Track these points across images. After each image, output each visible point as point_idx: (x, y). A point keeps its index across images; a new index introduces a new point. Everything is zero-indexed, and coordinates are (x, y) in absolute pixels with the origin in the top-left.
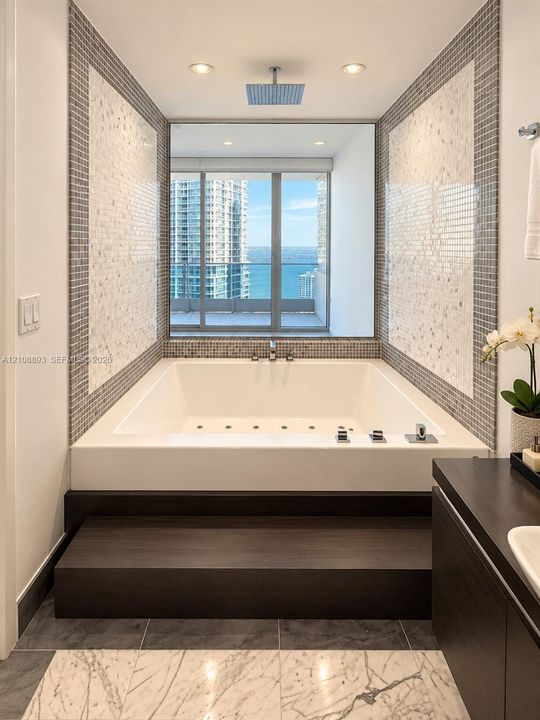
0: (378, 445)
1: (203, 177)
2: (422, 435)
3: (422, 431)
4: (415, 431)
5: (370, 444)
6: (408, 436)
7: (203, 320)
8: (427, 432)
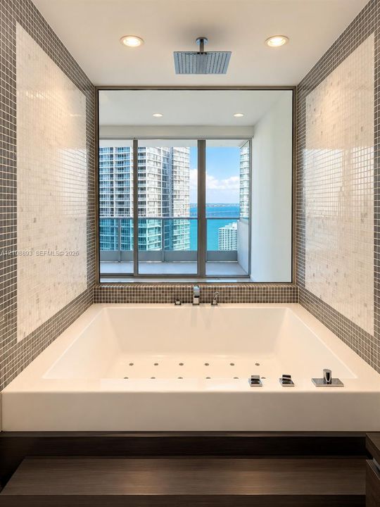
0: (288, 389)
1: (135, 143)
2: (328, 379)
3: (328, 375)
4: (322, 375)
5: (279, 388)
6: (314, 380)
7: (136, 269)
8: (333, 376)
